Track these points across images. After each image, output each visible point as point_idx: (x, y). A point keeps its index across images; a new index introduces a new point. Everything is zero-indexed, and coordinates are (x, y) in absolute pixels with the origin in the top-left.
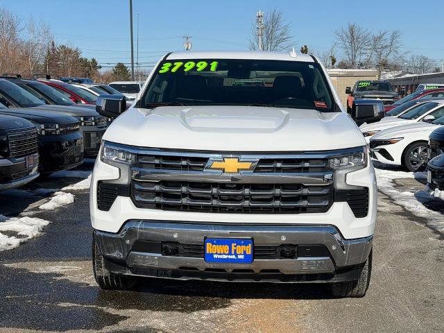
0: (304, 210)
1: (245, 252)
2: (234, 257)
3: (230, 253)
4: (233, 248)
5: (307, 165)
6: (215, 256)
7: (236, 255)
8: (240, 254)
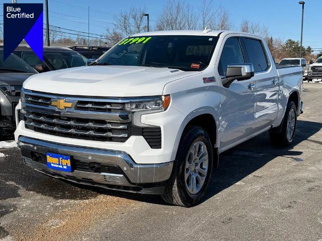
0: (110, 139)
1: (67, 164)
2: (61, 167)
3: (59, 164)
4: (61, 161)
5: (108, 107)
6: (52, 165)
7: (63, 166)
8: (65, 165)
